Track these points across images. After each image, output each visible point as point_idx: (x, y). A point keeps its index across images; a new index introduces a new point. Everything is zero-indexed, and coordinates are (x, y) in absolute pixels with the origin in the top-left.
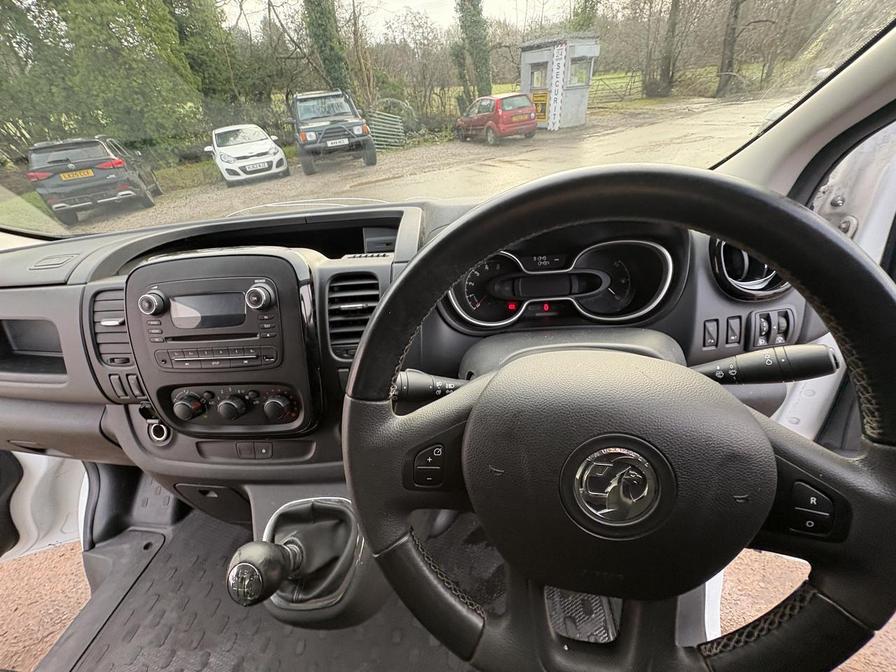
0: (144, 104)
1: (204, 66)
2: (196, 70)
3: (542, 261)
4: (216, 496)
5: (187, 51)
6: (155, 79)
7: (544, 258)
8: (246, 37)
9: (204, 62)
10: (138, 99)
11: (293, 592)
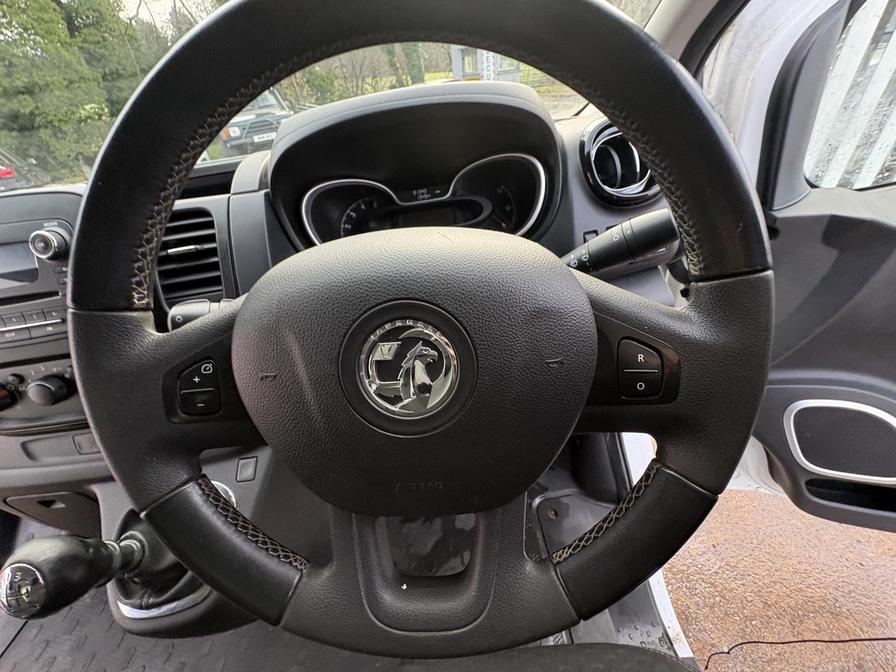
0: (34, 105)
1: (103, 61)
2: (93, 66)
3: (422, 194)
4: (63, 506)
5: (80, 44)
6: (45, 76)
7: (425, 191)
8: (151, 29)
9: (103, 56)
10: (25, 100)
11: (142, 597)
